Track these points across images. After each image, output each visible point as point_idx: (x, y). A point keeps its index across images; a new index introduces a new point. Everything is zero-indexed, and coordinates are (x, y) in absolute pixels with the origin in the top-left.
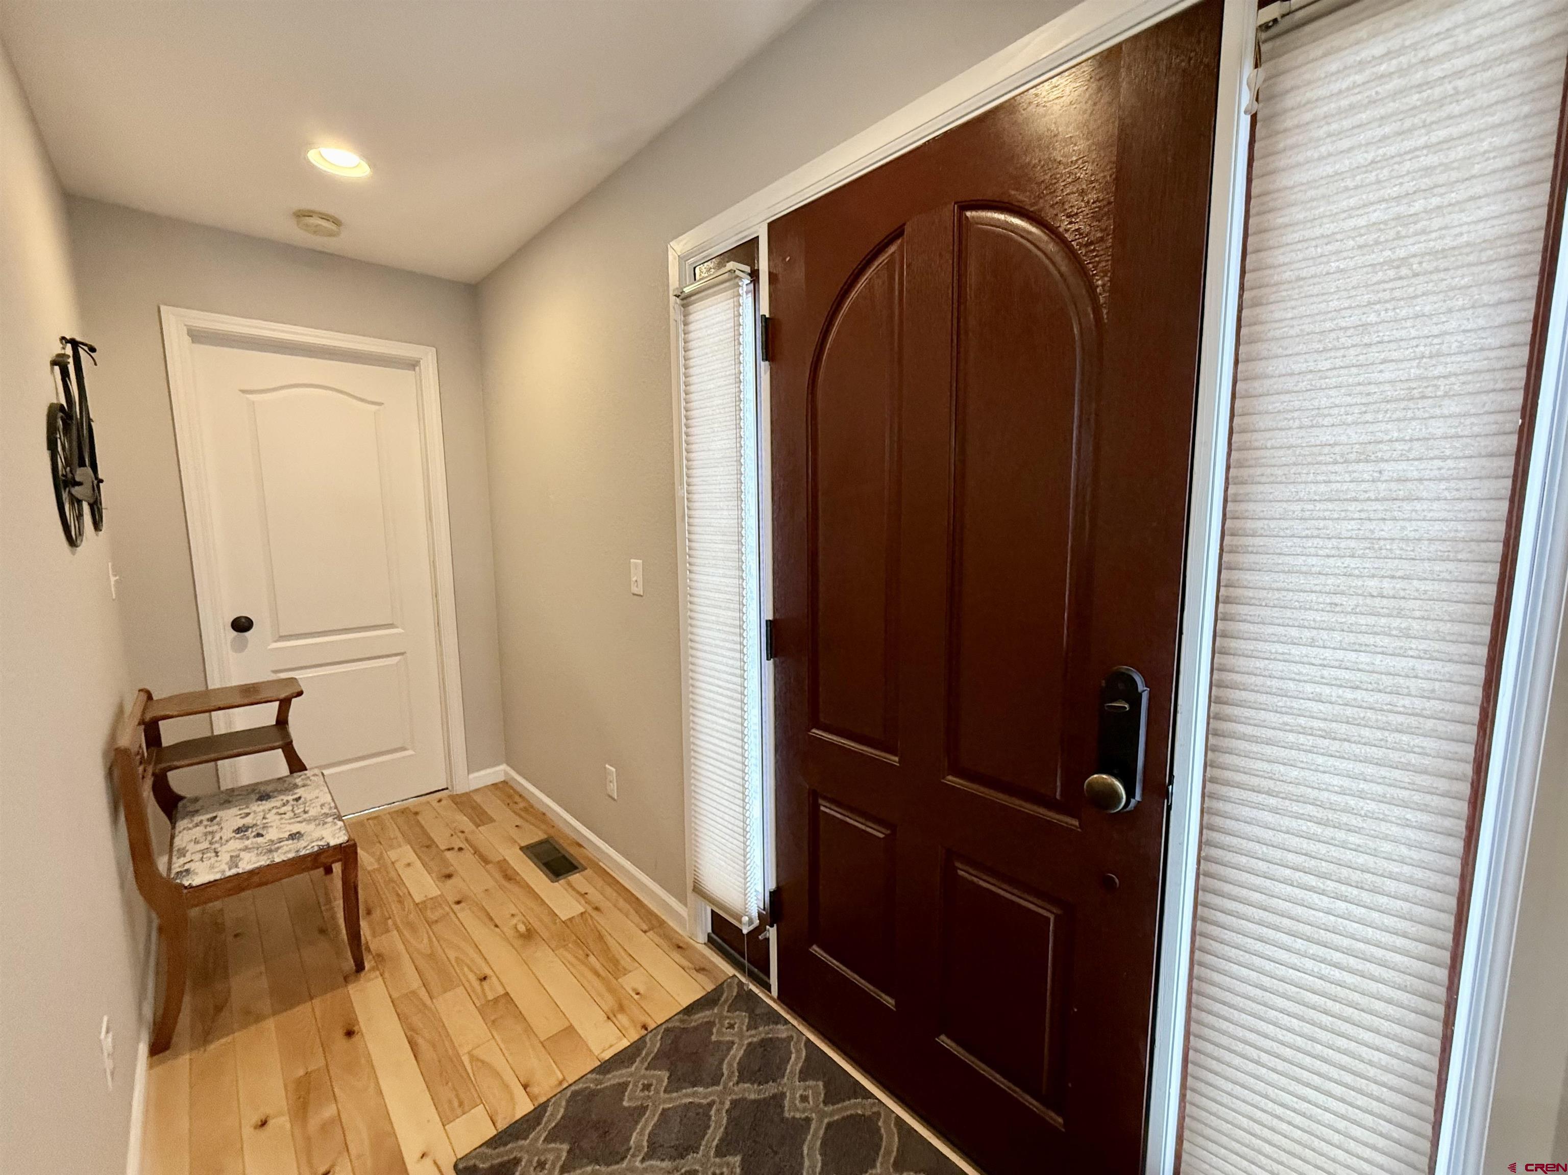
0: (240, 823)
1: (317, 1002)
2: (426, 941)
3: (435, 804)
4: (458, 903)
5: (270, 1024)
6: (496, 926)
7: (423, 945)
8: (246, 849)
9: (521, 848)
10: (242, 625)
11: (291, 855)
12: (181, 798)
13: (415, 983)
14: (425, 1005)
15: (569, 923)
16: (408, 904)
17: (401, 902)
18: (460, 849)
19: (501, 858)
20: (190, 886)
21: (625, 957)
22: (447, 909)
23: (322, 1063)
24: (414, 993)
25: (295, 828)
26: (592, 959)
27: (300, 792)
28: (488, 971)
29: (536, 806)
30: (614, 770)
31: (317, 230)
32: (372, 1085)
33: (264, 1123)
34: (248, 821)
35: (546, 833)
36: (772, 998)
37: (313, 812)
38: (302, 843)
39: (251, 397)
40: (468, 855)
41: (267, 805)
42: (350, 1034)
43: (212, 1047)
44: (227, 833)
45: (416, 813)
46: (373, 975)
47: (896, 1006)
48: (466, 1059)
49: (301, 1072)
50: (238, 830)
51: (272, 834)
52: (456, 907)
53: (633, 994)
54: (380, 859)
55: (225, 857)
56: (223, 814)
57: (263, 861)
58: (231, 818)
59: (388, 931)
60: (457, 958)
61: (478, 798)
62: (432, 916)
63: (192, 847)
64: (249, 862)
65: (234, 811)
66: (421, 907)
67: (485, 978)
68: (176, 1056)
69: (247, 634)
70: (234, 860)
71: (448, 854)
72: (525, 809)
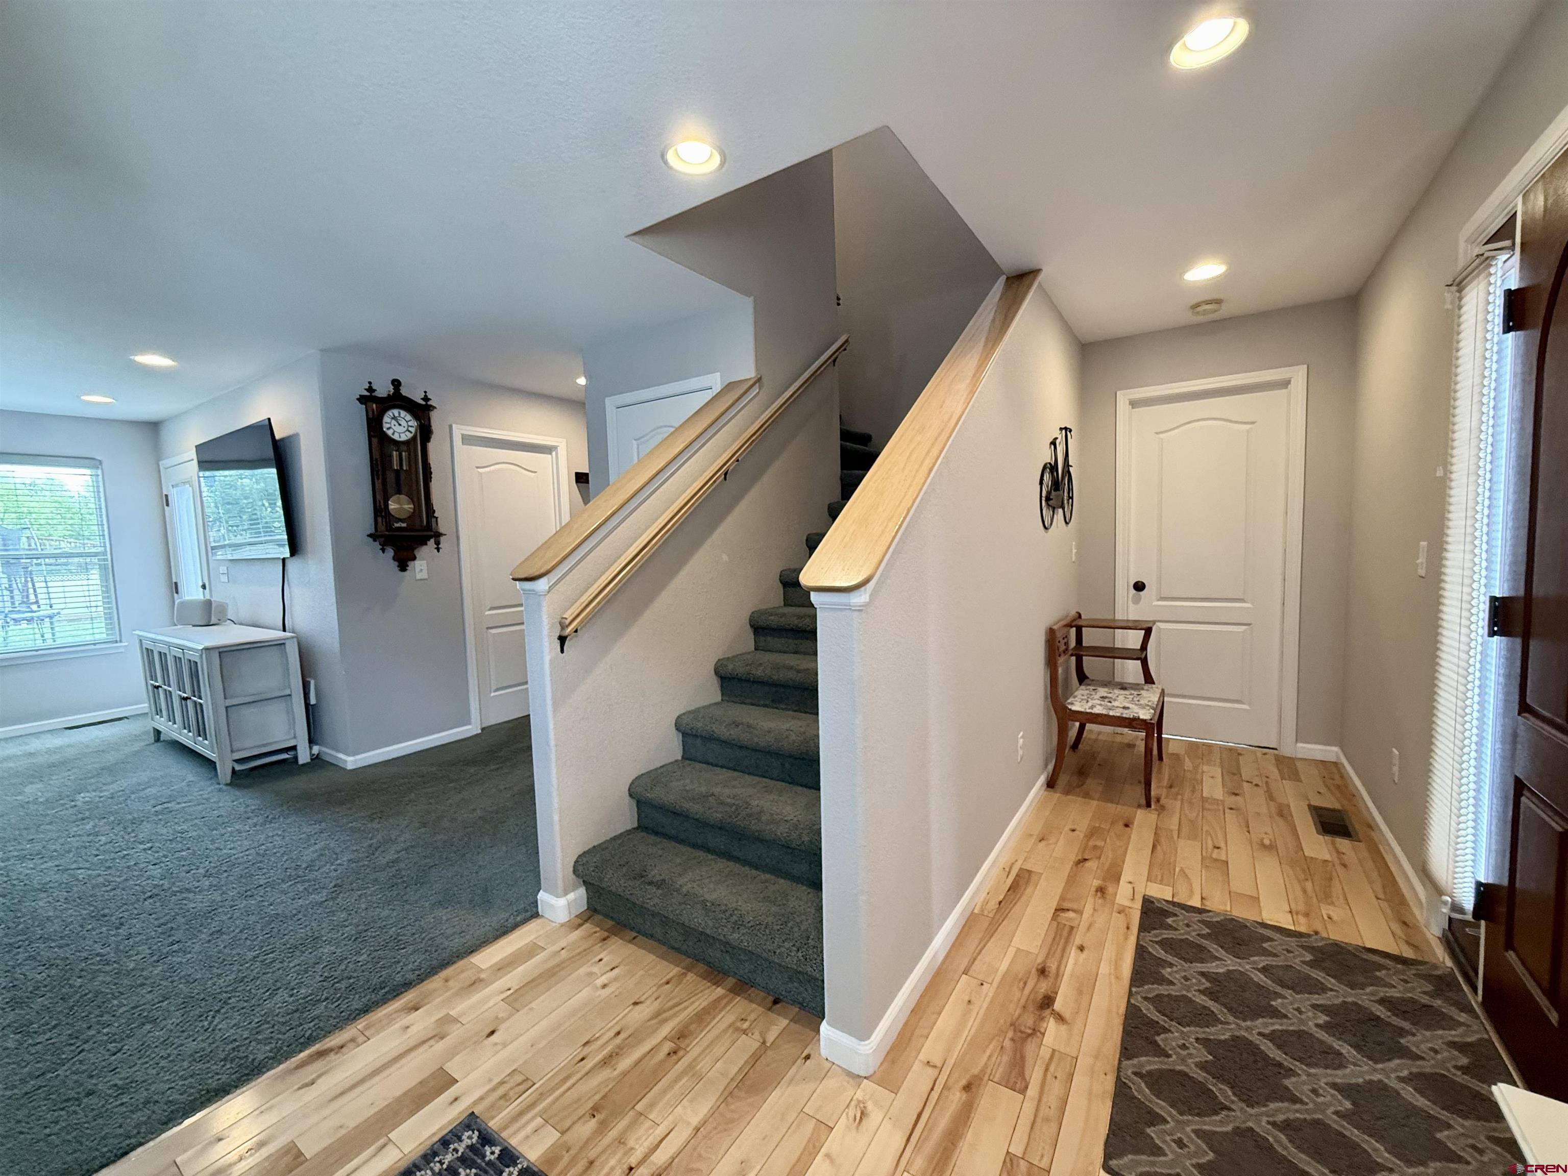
0: (1105, 695)
1: (1119, 806)
2: (1195, 814)
3: (1259, 755)
4: (1231, 809)
5: (1095, 803)
6: (1249, 832)
7: (1192, 815)
8: (1101, 705)
9: (1309, 806)
10: (1139, 587)
11: (1118, 714)
12: (1087, 678)
13: (1175, 827)
14: (1173, 837)
15: (1308, 860)
16: (1198, 794)
17: (1193, 791)
18: (1257, 785)
19: (1286, 802)
20: (1070, 710)
21: (1341, 897)
22: (1221, 808)
23: (1108, 827)
24: (1171, 831)
25: (1127, 705)
26: (1309, 885)
27: (1142, 692)
28: (1222, 845)
29: (1351, 787)
30: (1397, 753)
31: (1205, 312)
32: (1123, 848)
33: (1073, 830)
34: (1110, 695)
35: (1342, 806)
36: (1476, 1002)
37: (1142, 702)
38: (1127, 711)
39: (1161, 436)
40: (1261, 792)
41: (1122, 692)
42: (1127, 826)
43: (1070, 797)
44: (1097, 696)
45: (1239, 754)
46: (1153, 812)
47: (1559, 1022)
48: (1177, 870)
49: (1097, 825)
50: (1103, 697)
51: (1116, 704)
52: (1227, 811)
53: (1326, 918)
54: (1196, 768)
55: (1090, 704)
56: (1100, 689)
57: (1104, 712)
58: (1103, 692)
59: (1176, 799)
60: (1207, 831)
61: (1299, 764)
62: (1207, 806)
63: (1080, 696)
64: (1098, 710)
65: (1106, 690)
66: (1204, 800)
67: (1218, 848)
68: (1055, 792)
69: (1141, 593)
70: (1092, 707)
71: (1245, 784)
72: (1338, 787)
